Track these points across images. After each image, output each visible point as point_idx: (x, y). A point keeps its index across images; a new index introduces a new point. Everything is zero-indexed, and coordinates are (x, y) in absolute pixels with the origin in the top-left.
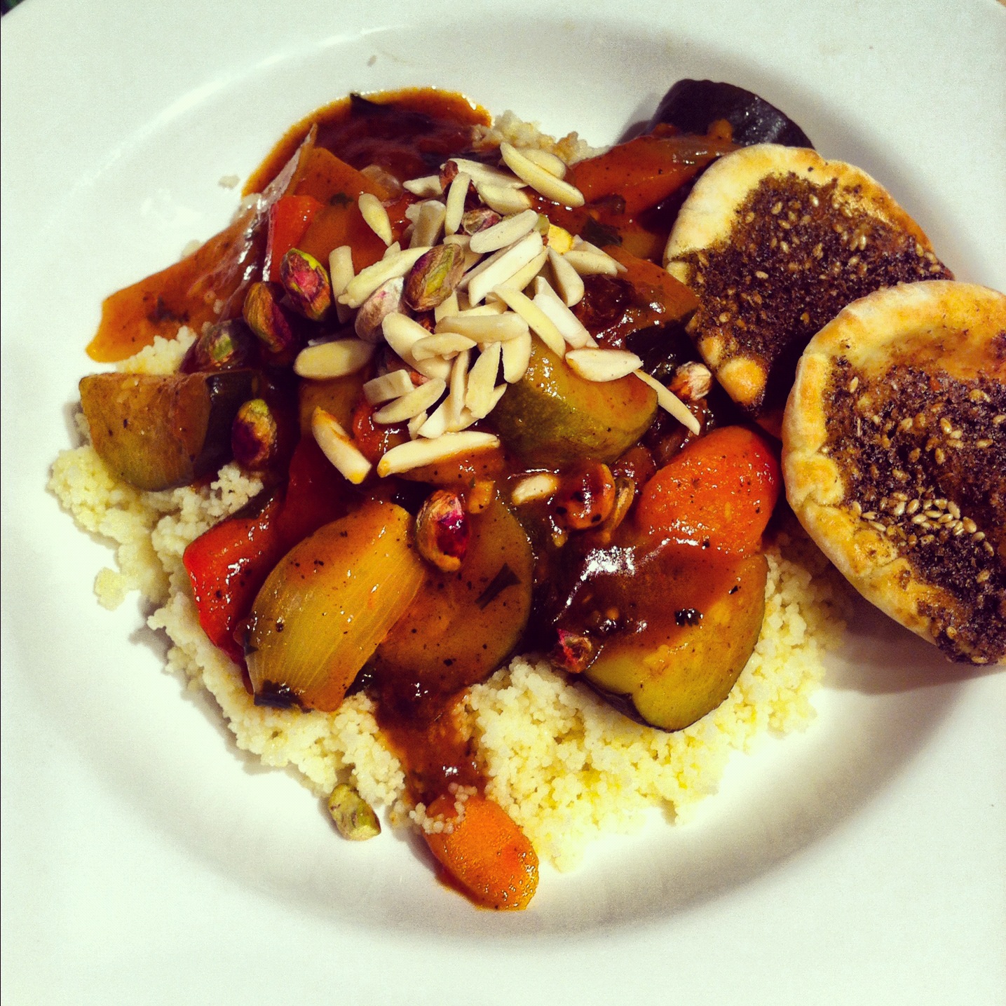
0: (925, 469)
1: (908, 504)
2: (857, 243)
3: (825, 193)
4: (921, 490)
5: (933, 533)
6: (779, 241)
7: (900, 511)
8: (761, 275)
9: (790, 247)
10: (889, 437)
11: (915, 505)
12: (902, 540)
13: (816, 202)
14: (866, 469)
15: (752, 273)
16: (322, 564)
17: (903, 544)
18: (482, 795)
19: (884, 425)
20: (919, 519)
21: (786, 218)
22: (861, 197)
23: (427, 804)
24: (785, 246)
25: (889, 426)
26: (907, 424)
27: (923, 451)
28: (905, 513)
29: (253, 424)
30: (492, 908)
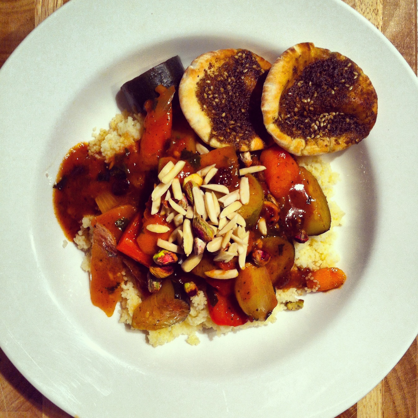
0: (311, 113)
1: (316, 124)
2: (225, 76)
3: (207, 76)
4: (315, 118)
5: (328, 124)
6: (215, 101)
7: (316, 128)
8: (224, 115)
9: (217, 98)
10: (295, 116)
11: (317, 122)
12: (325, 134)
13: (209, 82)
14: (300, 128)
15: (222, 118)
16: (249, 292)
17: (326, 134)
18: (313, 272)
19: (291, 115)
20: (322, 125)
21: (209, 94)
22: (214, 66)
23: (306, 286)
24: (217, 100)
25: (293, 114)
26: (296, 109)
27: (306, 111)
28: (318, 127)
29: (191, 289)
30: (341, 285)
